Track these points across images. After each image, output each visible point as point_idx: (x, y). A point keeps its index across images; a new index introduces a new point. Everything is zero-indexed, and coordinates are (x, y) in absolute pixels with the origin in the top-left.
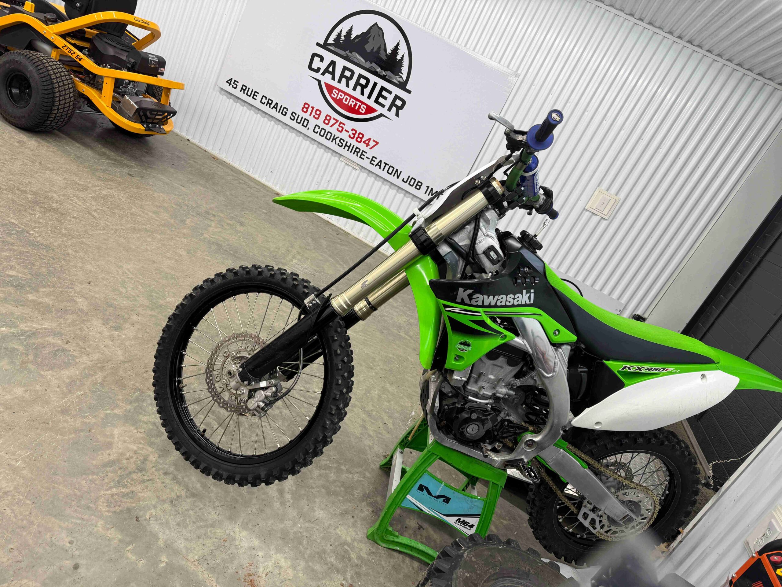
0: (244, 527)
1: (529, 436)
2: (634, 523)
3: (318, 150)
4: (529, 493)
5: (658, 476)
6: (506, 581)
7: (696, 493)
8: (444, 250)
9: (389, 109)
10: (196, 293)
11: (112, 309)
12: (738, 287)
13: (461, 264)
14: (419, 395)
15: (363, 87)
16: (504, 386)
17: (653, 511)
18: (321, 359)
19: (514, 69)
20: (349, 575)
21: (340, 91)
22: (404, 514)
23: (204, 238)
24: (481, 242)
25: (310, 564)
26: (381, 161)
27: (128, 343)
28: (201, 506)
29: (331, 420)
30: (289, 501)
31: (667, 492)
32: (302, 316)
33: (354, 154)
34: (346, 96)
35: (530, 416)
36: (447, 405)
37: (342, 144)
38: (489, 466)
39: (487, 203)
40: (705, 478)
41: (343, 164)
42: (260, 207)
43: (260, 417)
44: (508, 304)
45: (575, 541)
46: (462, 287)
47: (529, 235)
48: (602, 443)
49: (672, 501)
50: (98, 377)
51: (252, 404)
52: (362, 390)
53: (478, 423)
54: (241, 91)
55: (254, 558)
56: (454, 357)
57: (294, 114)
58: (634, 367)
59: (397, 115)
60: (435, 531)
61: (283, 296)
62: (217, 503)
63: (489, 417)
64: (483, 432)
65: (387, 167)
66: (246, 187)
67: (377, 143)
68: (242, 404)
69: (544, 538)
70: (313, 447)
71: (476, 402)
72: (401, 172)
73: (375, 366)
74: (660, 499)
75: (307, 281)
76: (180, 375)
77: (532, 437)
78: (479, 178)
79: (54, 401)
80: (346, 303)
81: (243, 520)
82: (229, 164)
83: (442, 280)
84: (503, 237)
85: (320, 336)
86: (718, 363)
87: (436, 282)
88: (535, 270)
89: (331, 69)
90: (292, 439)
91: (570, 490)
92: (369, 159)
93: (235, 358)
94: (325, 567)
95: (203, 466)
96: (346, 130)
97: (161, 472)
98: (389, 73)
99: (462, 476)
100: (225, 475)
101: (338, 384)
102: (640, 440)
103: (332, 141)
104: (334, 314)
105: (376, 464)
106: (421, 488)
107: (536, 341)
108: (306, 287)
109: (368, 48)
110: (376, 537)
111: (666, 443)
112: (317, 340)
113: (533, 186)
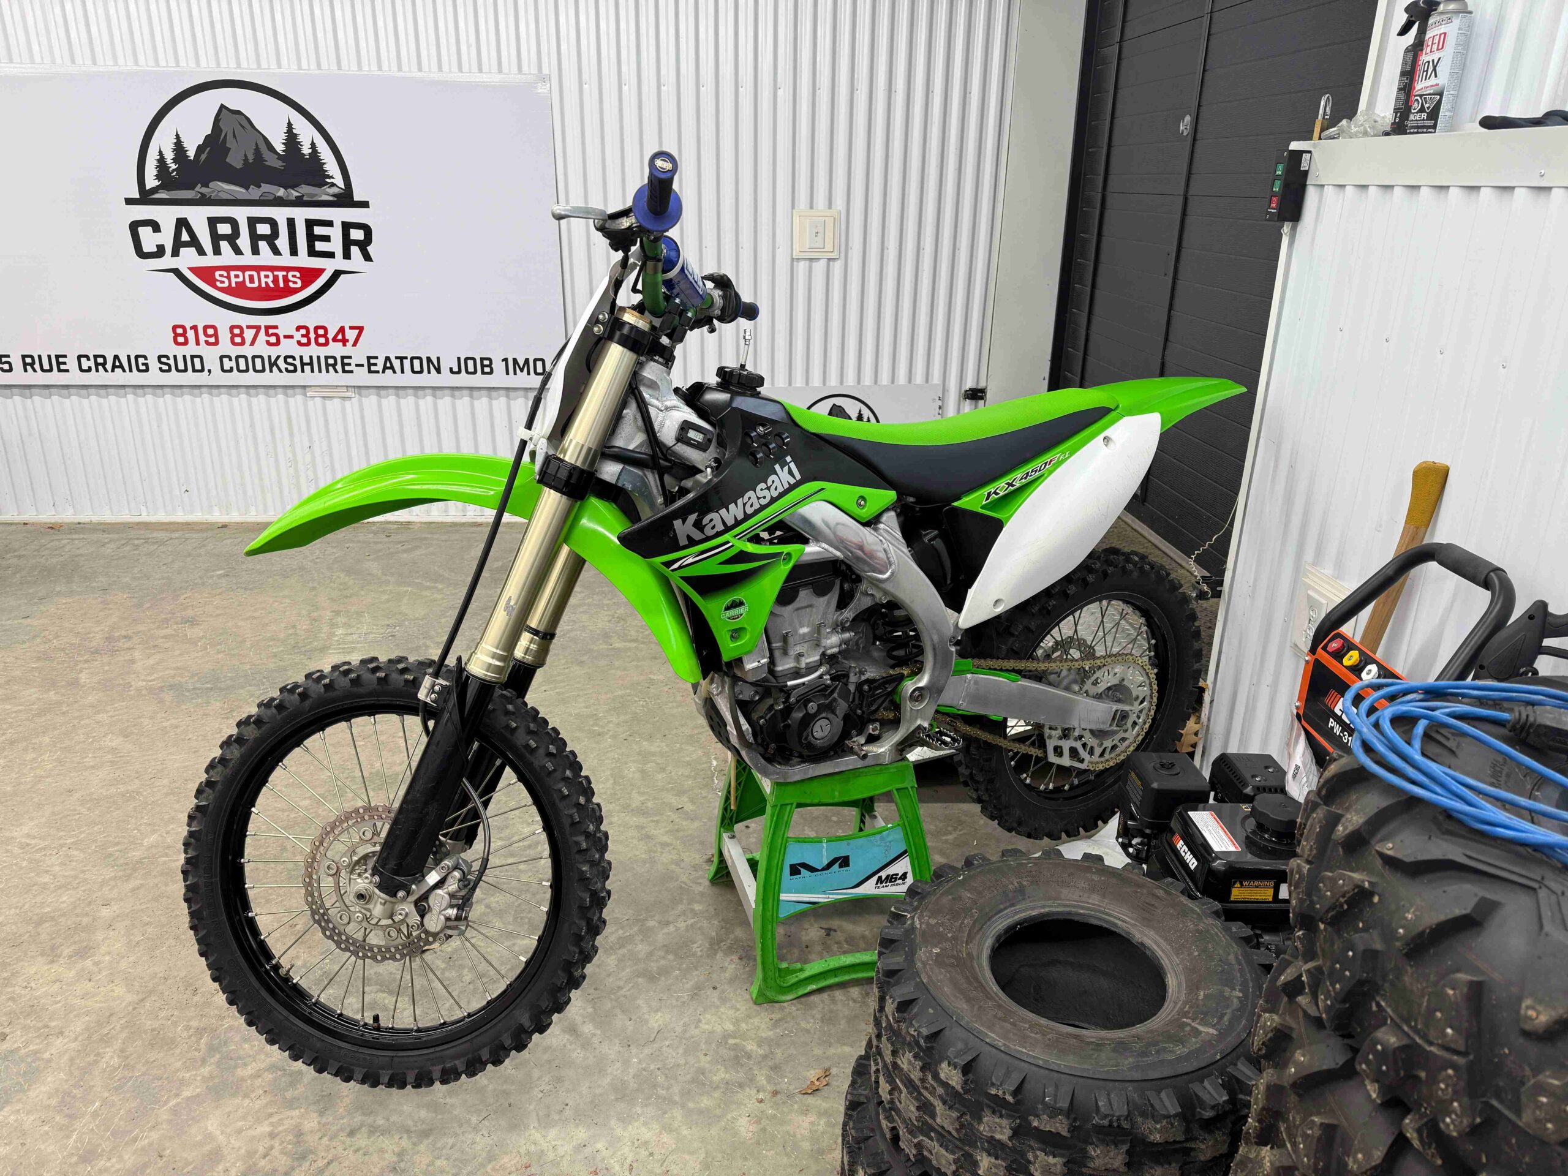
0: (546, 1122)
1: (909, 686)
2: (1132, 718)
3: (254, 400)
4: (960, 769)
5: (1130, 624)
6: (996, 921)
7: (1193, 617)
8: (610, 471)
9: (347, 255)
10: (207, 800)
11: (47, 925)
12: (1093, 255)
13: (652, 479)
14: (708, 728)
15: (271, 239)
16: (832, 632)
17: (1147, 682)
18: (509, 774)
19: (535, 71)
20: (762, 1080)
21: (228, 269)
22: (793, 929)
23: (137, 690)
24: (662, 425)
25: (691, 1105)
26: (388, 359)
27: (123, 965)
28: (451, 1141)
29: (589, 861)
30: (594, 1035)
31: (1153, 642)
32: (431, 724)
33: (327, 371)
34: (247, 273)
35: (895, 653)
36: (762, 717)
37: (293, 365)
38: (878, 768)
39: (635, 356)
40: (1194, 588)
41: (318, 400)
42: (207, 571)
43: (462, 933)
44: (764, 502)
45: (1066, 799)
46: (676, 519)
47: (731, 372)
48: (1020, 627)
49: (1167, 651)
50: (110, 1057)
51: (434, 923)
52: (607, 780)
53: (824, 715)
54: (26, 371)
55: (594, 1159)
56: (728, 636)
57: (164, 360)
58: (1000, 486)
59: (367, 257)
60: (854, 923)
61: (372, 709)
62: (474, 1120)
63: (835, 695)
64: (838, 722)
65: (407, 363)
66: (153, 548)
67: (361, 329)
68: (414, 934)
69: (1020, 824)
70: (583, 923)
71: (804, 684)
72: (438, 359)
73: (603, 727)
74: (1150, 658)
75: (401, 660)
76: (269, 956)
77: (915, 683)
78: (597, 321)
79: (53, 1153)
80: (494, 656)
81: (537, 1115)
82: (91, 523)
83: (637, 526)
84: (693, 396)
85: (482, 738)
86: (1117, 407)
87: (629, 534)
88: (773, 422)
89: (185, 237)
90: (540, 933)
91: (1016, 726)
92: (362, 365)
93: (352, 868)
94: (717, 1094)
95: (411, 1077)
96: (285, 337)
97: (342, 1136)
98: (305, 190)
99: (846, 810)
100: (460, 1064)
101: (564, 797)
102: (1072, 589)
103: (271, 371)
104: (486, 687)
105: (701, 881)
106: (795, 870)
107: (838, 533)
108: (405, 671)
109: (235, 159)
110: (770, 994)
111: (1110, 570)
112: (480, 747)
113: (692, 286)
